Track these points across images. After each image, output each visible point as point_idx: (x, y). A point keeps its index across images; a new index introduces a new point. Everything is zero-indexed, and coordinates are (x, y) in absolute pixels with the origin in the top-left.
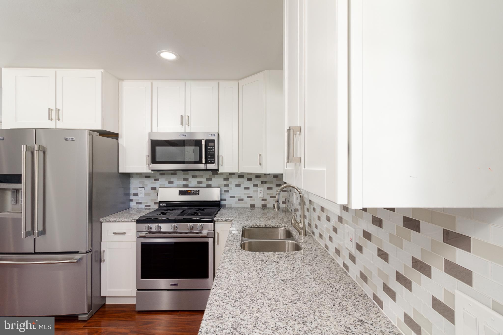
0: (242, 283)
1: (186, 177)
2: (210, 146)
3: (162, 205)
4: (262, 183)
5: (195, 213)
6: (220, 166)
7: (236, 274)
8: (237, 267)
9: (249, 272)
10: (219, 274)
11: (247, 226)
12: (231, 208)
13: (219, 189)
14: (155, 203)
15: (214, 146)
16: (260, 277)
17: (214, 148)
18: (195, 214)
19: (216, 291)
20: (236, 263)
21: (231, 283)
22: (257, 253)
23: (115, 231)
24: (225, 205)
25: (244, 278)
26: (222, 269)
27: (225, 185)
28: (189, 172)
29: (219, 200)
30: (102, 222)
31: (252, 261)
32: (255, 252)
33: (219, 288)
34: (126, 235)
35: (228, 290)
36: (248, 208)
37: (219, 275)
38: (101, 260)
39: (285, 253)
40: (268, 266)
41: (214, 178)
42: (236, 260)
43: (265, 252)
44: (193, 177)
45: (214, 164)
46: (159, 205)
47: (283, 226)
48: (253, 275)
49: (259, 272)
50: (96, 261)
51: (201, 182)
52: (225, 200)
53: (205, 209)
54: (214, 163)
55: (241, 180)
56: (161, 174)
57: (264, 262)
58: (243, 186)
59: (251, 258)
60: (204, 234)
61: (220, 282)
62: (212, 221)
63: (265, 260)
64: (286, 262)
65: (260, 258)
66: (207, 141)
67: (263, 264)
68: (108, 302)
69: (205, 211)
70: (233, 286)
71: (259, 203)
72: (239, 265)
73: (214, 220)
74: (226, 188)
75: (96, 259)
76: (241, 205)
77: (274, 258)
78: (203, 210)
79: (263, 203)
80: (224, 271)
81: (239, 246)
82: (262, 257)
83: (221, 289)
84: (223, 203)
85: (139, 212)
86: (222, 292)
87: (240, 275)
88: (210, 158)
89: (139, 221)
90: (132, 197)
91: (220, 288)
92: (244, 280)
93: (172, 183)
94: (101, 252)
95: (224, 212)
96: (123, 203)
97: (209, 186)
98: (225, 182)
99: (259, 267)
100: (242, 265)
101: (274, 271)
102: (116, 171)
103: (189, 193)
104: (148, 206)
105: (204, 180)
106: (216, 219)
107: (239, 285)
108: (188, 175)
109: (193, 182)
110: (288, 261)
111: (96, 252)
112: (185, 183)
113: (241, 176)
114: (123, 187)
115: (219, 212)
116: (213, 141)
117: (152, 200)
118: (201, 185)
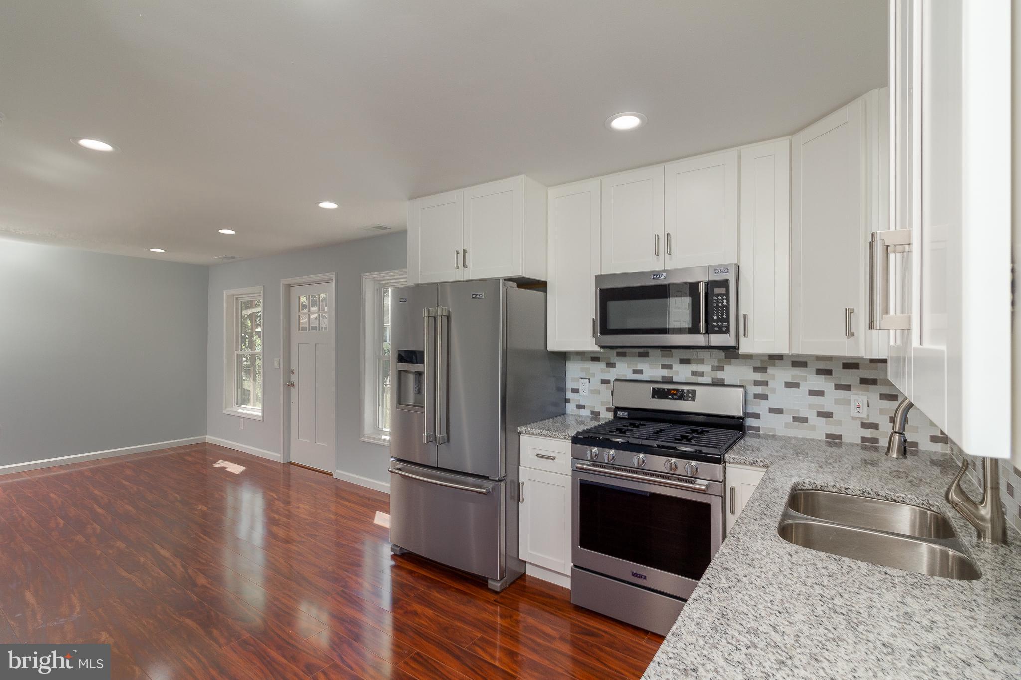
0: (763, 613)
1: (667, 361)
2: (717, 295)
3: (620, 414)
4: (864, 381)
5: (683, 437)
6: (742, 338)
7: (749, 589)
8: (757, 574)
9: (787, 594)
10: (709, 576)
11: (806, 485)
12: (773, 437)
13: (741, 389)
14: (608, 409)
15: (727, 294)
16: (815, 614)
17: (728, 300)
18: (685, 439)
19: (695, 611)
20: (756, 564)
21: (733, 605)
22: (822, 555)
23: (540, 453)
24: (758, 429)
25: (769, 604)
26: (719, 569)
27: (757, 383)
28: (673, 351)
29: (741, 414)
30: (520, 434)
31: (802, 570)
32: (813, 552)
33: (703, 607)
34: (556, 460)
35: (723, 617)
36: (820, 441)
37: (709, 579)
38: (519, 499)
39: (912, 577)
40: (846, 596)
41: (730, 364)
42: (759, 557)
43: (844, 559)
44: (683, 361)
45: (726, 333)
46: (615, 414)
47: (921, 502)
48: (796, 604)
49: (814, 601)
50: (512, 498)
51: (702, 374)
52: (757, 416)
53: (708, 432)
54: (727, 331)
55: (798, 372)
56: (619, 354)
57: (837, 581)
58: (805, 387)
59: (800, 563)
60: (701, 484)
61: (707, 596)
62: (719, 461)
63: (840, 578)
64: (909, 600)
65: (826, 568)
66: (710, 285)
67: (831, 586)
68: (530, 572)
69: (707, 435)
70: (737, 614)
71: (853, 434)
72: (764, 570)
73: (724, 459)
74: (759, 390)
75: (513, 494)
76: (798, 432)
77: (871, 578)
78: (702, 433)
79: (868, 433)
80: (723, 575)
81: (772, 528)
82: (833, 567)
83: (707, 611)
84: (750, 422)
85: (579, 423)
86: (707, 618)
87: (762, 594)
88: (718, 321)
89: (576, 440)
90: (569, 395)
91: (705, 608)
92: (768, 609)
93: (640, 372)
94: (519, 484)
95: (751, 444)
96: (555, 404)
97: (719, 383)
98: (758, 376)
99: (818, 590)
100: (770, 574)
101: (862, 611)
102: (543, 348)
103: (673, 394)
104: (595, 415)
105: (706, 368)
106: (730, 458)
107: (751, 616)
108: (671, 356)
109: (681, 373)
110: (915, 597)
111: (512, 482)
112: (665, 373)
113: (799, 363)
114: (554, 376)
115: (741, 443)
116: (725, 284)
117: (603, 403)
118: (700, 379)
